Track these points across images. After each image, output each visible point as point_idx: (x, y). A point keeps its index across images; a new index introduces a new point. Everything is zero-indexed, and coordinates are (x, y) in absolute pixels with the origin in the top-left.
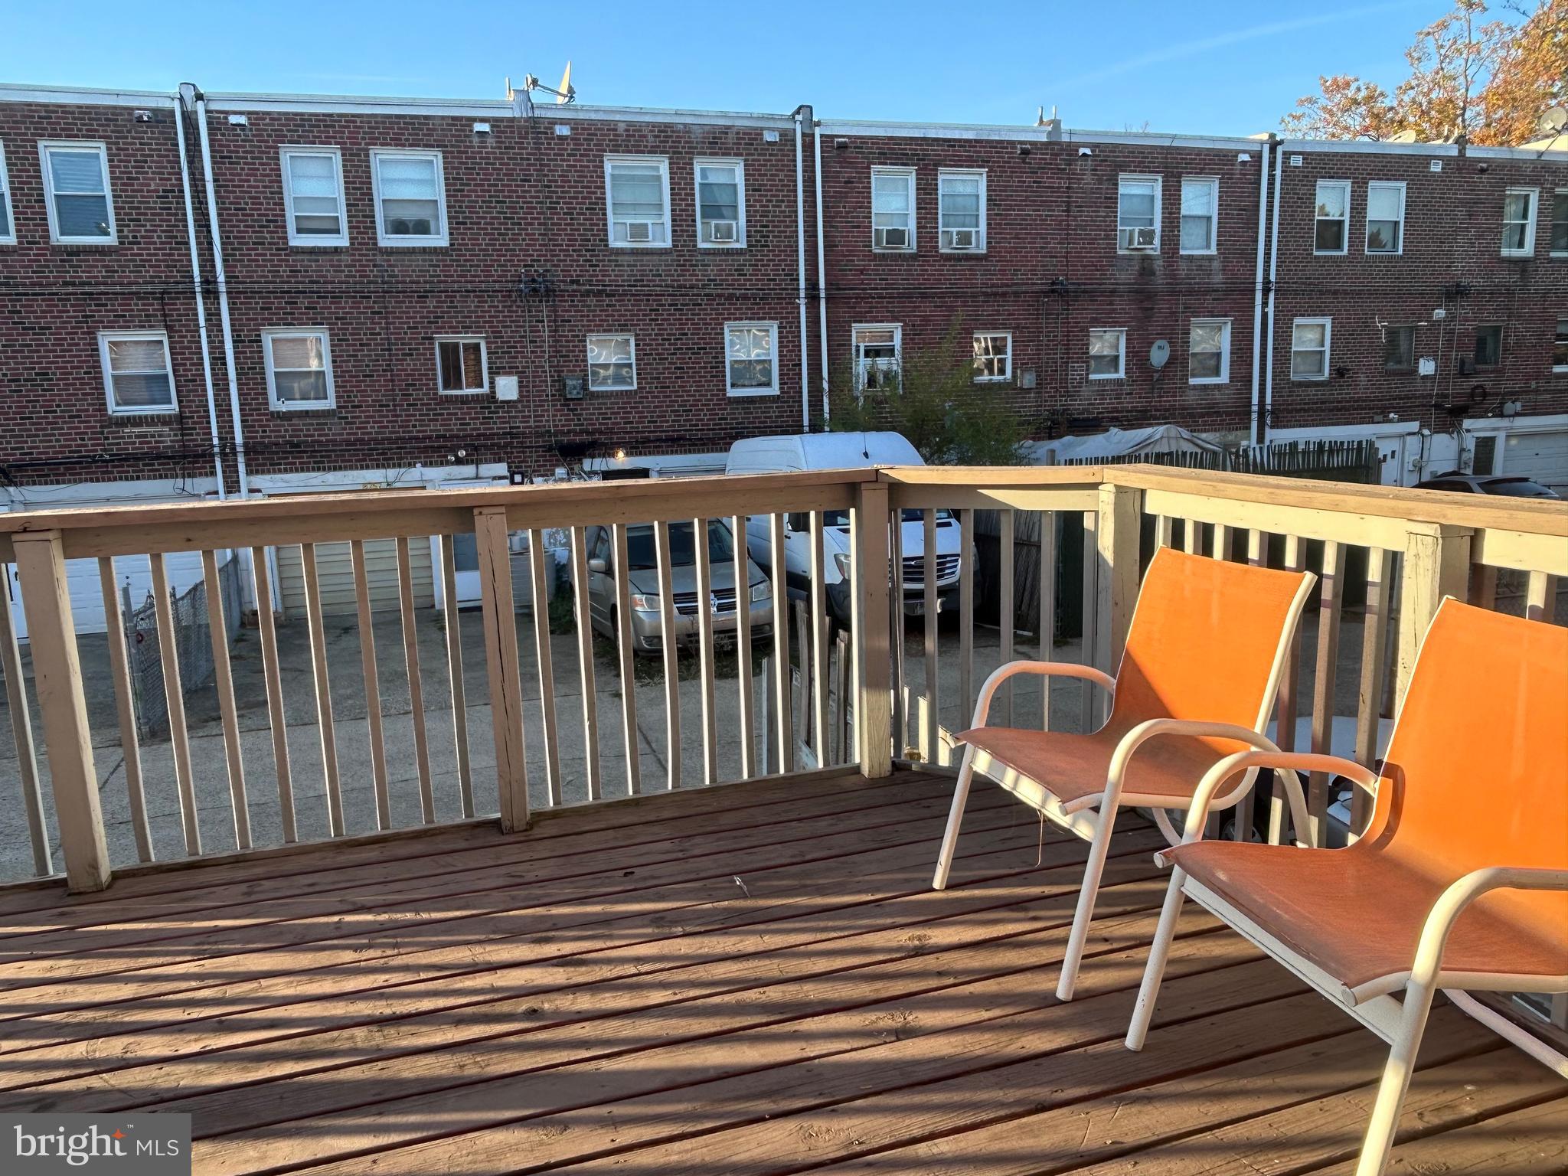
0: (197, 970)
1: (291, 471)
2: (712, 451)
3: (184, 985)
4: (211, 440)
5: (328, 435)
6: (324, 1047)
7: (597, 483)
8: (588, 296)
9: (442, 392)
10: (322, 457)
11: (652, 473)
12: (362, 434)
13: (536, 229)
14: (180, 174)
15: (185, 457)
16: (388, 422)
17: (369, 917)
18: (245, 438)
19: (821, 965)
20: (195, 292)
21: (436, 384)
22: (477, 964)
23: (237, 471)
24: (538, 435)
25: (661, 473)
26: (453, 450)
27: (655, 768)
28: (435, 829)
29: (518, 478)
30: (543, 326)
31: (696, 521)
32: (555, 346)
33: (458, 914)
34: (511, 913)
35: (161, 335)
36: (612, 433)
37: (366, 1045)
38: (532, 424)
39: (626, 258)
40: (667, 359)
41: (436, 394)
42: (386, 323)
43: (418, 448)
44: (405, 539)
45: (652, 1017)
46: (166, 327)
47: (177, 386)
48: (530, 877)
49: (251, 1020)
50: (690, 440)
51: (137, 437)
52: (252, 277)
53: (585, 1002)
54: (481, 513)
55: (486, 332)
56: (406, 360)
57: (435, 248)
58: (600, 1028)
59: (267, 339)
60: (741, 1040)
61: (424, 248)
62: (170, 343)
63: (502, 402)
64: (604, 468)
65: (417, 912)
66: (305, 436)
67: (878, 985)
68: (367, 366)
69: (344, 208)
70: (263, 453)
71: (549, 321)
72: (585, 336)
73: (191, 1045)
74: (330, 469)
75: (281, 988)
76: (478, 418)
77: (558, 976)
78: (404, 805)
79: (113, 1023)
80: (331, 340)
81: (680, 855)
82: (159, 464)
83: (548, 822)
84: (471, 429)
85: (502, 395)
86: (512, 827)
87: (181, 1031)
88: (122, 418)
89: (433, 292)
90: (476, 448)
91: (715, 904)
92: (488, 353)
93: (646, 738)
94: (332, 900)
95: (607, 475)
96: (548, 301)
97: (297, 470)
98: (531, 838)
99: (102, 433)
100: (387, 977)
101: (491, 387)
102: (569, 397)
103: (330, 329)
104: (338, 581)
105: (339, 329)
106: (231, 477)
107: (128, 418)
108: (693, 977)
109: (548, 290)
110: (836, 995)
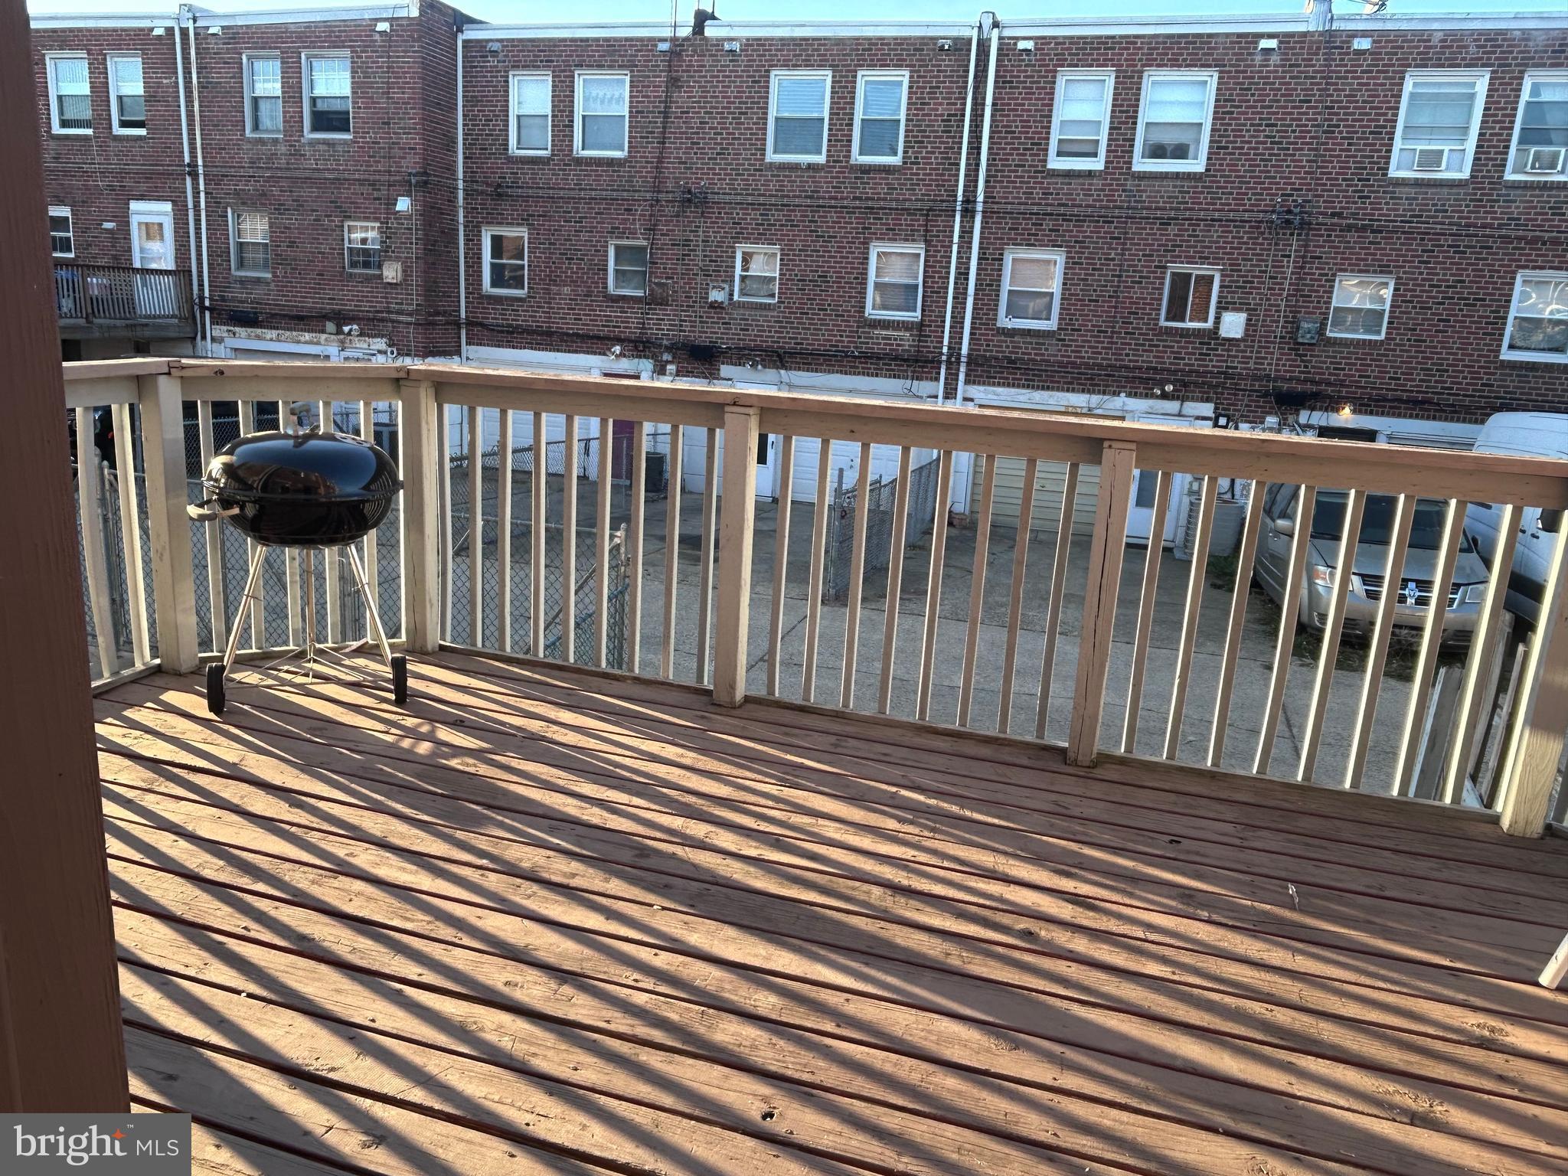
0: (776, 793)
1: (1004, 385)
2: (1464, 421)
3: (763, 801)
4: (942, 348)
5: (1043, 355)
6: (844, 890)
7: (1309, 438)
8: (1349, 231)
9: (1163, 323)
10: (1034, 375)
11: (1381, 437)
12: (1075, 357)
13: (1304, 156)
14: (965, 99)
15: (917, 361)
16: (1103, 348)
17: (921, 798)
18: (970, 349)
19: (1352, 1010)
20: (955, 211)
21: (1159, 315)
22: (995, 872)
23: (957, 380)
24: (1256, 378)
25: (1391, 438)
26: (1161, 384)
27: (1289, 755)
28: (1005, 739)
29: (1222, 421)
30: (1288, 262)
31: (1353, 492)
32: (1298, 285)
33: (996, 821)
34: (1044, 838)
35: (919, 249)
36: (1342, 386)
37: (877, 903)
38: (1251, 365)
39: (1407, 189)
40: (1430, 308)
41: (1157, 324)
42: (1122, 249)
43: (1127, 377)
44: (1035, 461)
45: (1141, 985)
46: (926, 241)
47: (924, 296)
48: (1076, 812)
49: (799, 847)
50: (1438, 404)
51: (883, 339)
52: (1007, 198)
53: (1080, 945)
54: (1110, 447)
55: (1223, 265)
56: (1134, 287)
57: (1189, 174)
58: (1085, 973)
59: (1008, 258)
60: (1224, 1045)
61: (1178, 174)
62: (926, 256)
63: (1225, 339)
64: (1323, 423)
65: (962, 807)
66: (1023, 353)
67: (1414, 1058)
68: (1095, 291)
69: (1107, 131)
70: (982, 365)
71: (1296, 257)
72: (1334, 275)
73: (752, 850)
74: (1038, 388)
75: (831, 830)
76: (1194, 354)
77: (1065, 911)
78: (1023, 717)
79: (706, 812)
80: (1066, 263)
81: (1238, 842)
82: (896, 365)
83: (1114, 766)
84: (1185, 365)
85: (1224, 332)
86: (1076, 760)
87: (748, 836)
88: (875, 320)
89: (1177, 219)
90: (1185, 385)
91: (1256, 904)
92: (1221, 287)
93: (1288, 720)
94: (897, 772)
95: (1324, 432)
96: (1299, 235)
97: (1009, 385)
98: (1091, 775)
99: (857, 332)
100: (916, 853)
101: (1215, 323)
102: (1300, 340)
103: (1068, 252)
104: (1046, 498)
105: (1076, 253)
106: (951, 384)
107: (880, 321)
108: (1199, 964)
109: (1303, 223)
110: (1355, 1047)
